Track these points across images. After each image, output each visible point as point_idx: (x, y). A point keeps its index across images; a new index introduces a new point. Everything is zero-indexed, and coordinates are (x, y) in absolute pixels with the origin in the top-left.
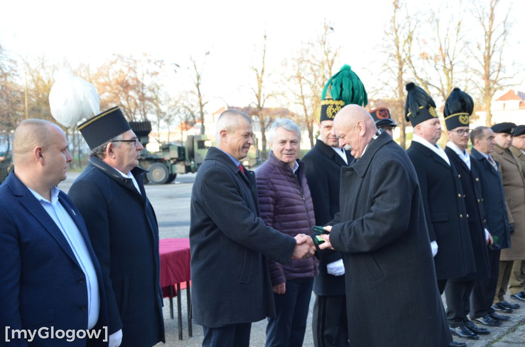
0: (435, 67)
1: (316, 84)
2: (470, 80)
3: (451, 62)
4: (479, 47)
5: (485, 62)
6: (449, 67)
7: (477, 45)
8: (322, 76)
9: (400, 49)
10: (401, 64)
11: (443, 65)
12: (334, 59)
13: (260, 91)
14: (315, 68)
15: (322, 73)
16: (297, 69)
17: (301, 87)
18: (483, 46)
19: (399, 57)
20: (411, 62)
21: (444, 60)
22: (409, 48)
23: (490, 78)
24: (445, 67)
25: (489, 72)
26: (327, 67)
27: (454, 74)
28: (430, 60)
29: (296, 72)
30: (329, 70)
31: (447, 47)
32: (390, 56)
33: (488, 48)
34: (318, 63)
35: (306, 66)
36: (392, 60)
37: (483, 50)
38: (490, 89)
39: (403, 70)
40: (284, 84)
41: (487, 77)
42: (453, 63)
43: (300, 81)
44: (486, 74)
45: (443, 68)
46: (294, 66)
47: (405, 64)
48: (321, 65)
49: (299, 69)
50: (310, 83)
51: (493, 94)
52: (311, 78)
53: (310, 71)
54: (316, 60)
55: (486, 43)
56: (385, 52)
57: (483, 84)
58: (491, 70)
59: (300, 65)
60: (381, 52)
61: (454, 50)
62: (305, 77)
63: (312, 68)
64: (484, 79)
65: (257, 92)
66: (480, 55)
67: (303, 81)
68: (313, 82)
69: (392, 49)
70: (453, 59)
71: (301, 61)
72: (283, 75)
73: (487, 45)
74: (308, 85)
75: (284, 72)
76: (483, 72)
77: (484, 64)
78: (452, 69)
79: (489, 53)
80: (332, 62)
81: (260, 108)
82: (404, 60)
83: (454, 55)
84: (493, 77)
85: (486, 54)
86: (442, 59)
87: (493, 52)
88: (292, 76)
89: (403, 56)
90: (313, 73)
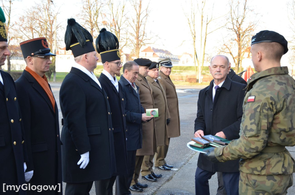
0: (110, 30)
1: (42, 34)
2: (128, 39)
3: (119, 28)
4: (133, 21)
5: (137, 29)
6: (118, 30)
7: (133, 20)
8: (45, 29)
9: (92, 18)
10: (92, 26)
11: (115, 29)
12: (54, 20)
14: (42, 24)
15: (46, 27)
16: (30, 23)
17: (33, 34)
18: (136, 21)
19: (91, 23)
20: (97, 26)
21: (115, 26)
22: (97, 18)
23: (139, 39)
24: (116, 30)
25: (138, 36)
26: (48, 24)
27: (120, 35)
28: (108, 26)
29: (30, 25)
30: (50, 26)
31: (117, 20)
32: (86, 21)
33: (138, 22)
34: (44, 22)
35: (36, 22)
36: (87, 24)
37: (136, 23)
38: (139, 44)
39: (93, 30)
40: (22, 31)
41: (138, 38)
42: (120, 29)
43: (32, 31)
44: (137, 36)
45: (114, 31)
46: (29, 21)
47: (94, 27)
48: (45, 22)
49: (31, 23)
50: (38, 32)
51: (140, 48)
52: (39, 29)
53: (38, 25)
54: (42, 19)
55: (137, 19)
56: (84, 19)
57: (135, 41)
58: (140, 35)
59: (32, 21)
60: (81, 18)
61: (121, 21)
62: (36, 29)
63: (40, 24)
64: (136, 39)
66: (134, 25)
67: (34, 31)
68: (40, 32)
69: (87, 18)
70: (120, 26)
71: (33, 19)
72: (21, 26)
73: (138, 21)
74: (37, 34)
75: (22, 24)
76: (135, 35)
77: (136, 31)
78: (119, 31)
79: (139, 25)
80: (53, 22)
82: (94, 25)
83: (120, 24)
84: (140, 39)
85: (137, 25)
86: (114, 26)
87: (141, 25)
88: (27, 27)
89: (94, 22)
90: (40, 27)
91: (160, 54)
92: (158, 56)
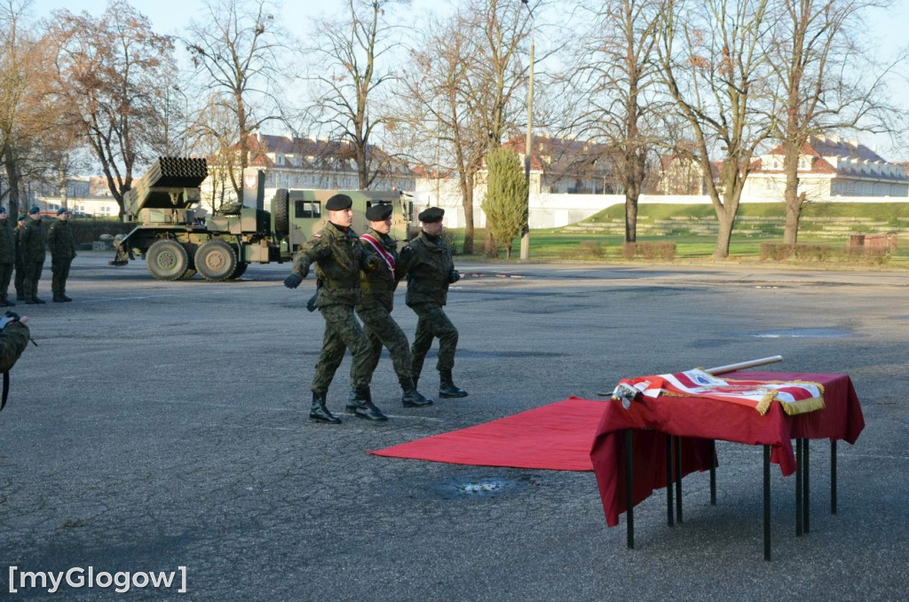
3: (744, 78)
5: (792, 82)
9: (634, 46)
10: (635, 74)
11: (728, 80)
13: (361, 111)
19: (633, 61)
21: (732, 71)
23: (799, 111)
24: (731, 85)
36: (619, 67)
39: (639, 86)
41: (793, 108)
42: (747, 80)
44: (791, 103)
45: (727, 86)
57: (785, 120)
58: (801, 97)
61: (751, 55)
64: (787, 113)
65: (356, 113)
69: (618, 46)
70: (749, 72)
76: (787, 98)
78: (746, 89)
81: (361, 143)
83: (750, 64)
84: (802, 110)
91: (839, 162)
92: (830, 169)
